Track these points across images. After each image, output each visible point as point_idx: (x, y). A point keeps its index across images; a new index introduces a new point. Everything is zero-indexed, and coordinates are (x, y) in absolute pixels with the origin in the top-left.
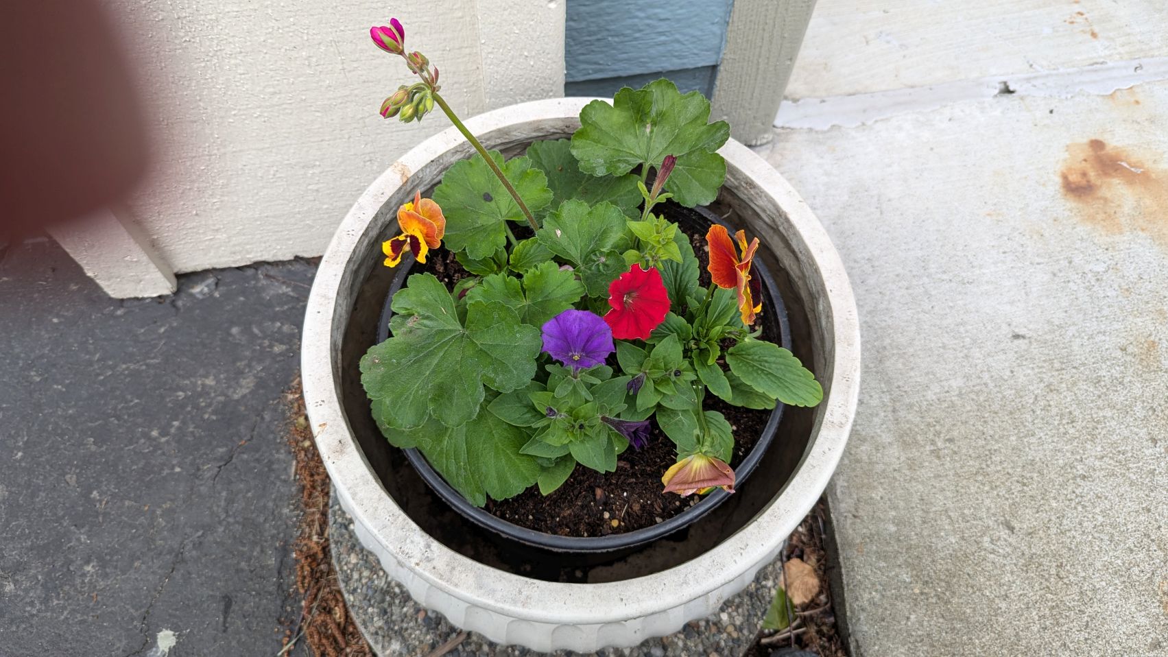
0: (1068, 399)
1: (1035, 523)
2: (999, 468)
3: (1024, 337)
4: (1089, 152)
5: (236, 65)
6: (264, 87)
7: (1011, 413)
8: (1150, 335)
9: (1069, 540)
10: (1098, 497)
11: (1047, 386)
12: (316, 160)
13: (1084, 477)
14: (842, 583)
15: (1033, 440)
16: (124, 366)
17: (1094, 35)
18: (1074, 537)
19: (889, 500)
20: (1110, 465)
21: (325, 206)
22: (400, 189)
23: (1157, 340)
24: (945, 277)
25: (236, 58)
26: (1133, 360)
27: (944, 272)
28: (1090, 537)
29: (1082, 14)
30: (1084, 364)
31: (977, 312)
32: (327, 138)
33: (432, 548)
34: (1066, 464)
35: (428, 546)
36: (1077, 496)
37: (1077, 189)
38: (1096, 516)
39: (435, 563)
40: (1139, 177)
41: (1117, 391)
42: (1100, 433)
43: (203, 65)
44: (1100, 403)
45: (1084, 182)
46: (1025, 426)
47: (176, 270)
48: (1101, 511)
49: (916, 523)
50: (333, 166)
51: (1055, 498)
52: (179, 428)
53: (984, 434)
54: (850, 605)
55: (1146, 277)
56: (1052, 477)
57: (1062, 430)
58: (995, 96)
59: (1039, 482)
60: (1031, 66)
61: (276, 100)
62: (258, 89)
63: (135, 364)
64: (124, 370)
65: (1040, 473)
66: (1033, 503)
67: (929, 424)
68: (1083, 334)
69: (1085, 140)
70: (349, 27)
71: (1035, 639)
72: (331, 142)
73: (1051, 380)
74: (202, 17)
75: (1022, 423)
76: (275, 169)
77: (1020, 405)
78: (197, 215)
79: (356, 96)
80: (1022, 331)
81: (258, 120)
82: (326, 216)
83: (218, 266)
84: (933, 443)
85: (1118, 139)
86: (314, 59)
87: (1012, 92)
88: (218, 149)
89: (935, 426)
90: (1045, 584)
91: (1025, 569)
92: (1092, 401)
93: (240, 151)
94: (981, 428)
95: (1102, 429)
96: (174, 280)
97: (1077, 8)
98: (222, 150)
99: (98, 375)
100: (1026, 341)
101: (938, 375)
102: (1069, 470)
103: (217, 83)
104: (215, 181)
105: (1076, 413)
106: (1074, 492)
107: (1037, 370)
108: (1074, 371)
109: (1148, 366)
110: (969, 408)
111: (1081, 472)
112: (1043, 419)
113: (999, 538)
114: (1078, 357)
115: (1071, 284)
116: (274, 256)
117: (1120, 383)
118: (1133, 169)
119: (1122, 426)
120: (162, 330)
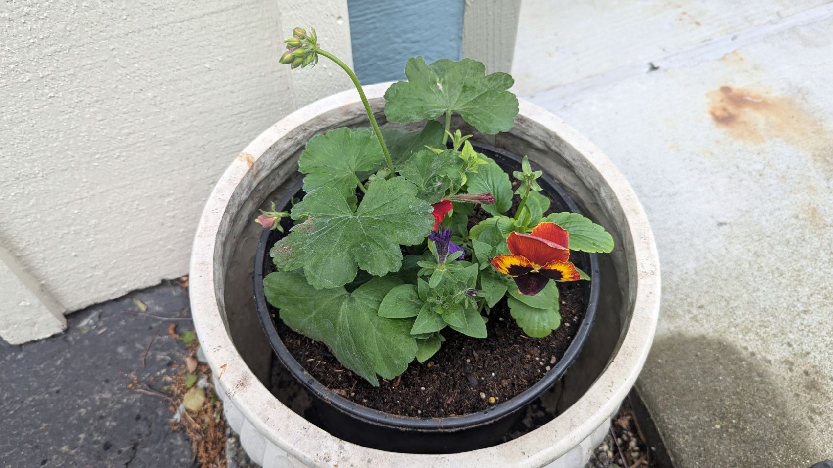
0: (773, 259)
1: (785, 354)
2: (743, 319)
3: (725, 224)
4: (723, 95)
5: (96, 113)
6: (121, 130)
7: (737, 278)
8: (810, 204)
9: (812, 361)
10: (821, 324)
11: (755, 253)
12: (170, 189)
13: (805, 312)
14: (659, 435)
15: (759, 293)
16: (30, 399)
17: (698, 24)
18: (815, 357)
19: (672, 361)
20: (819, 299)
21: (182, 230)
22: (249, 172)
23: (816, 207)
24: (656, 194)
25: (94, 107)
26: (806, 223)
27: (655, 191)
28: (827, 354)
29: (684, 13)
30: (773, 233)
31: (687, 213)
32: (176, 168)
33: (346, 448)
34: (789, 306)
35: (342, 448)
36: (805, 327)
37: (724, 119)
38: (824, 338)
39: (352, 461)
40: (761, 104)
41: (803, 246)
42: (803, 278)
43: (67, 116)
44: (795, 257)
45: (726, 115)
46: (750, 285)
47: (63, 311)
48: (827, 333)
49: (699, 375)
50: (184, 192)
51: (791, 332)
52: (85, 439)
53: (723, 297)
54: (671, 451)
55: (792, 166)
56: (783, 317)
57: (777, 282)
58: (647, 73)
59: (775, 323)
60: (664, 50)
61: (131, 140)
62: (115, 132)
63: (39, 395)
64: (31, 401)
66: (777, 339)
67: (682, 299)
68: (765, 213)
69: (717, 88)
70: (184, 66)
71: (818, 441)
72: (180, 171)
73: (756, 249)
74: (63, 73)
75: (747, 283)
76: (137, 202)
77: (740, 271)
78: (76, 256)
79: (196, 126)
80: (723, 220)
81: (118, 160)
82: (183, 239)
83: (99, 301)
84: (689, 312)
85: (739, 84)
86: (159, 98)
87: (657, 68)
88: (88, 192)
89: (686, 299)
91: (789, 389)
92: (789, 257)
93: (107, 191)
94: (720, 293)
95: (804, 274)
96: (64, 320)
97: (681, 10)
98: (92, 193)
99: (8, 411)
100: (728, 226)
101: (676, 262)
102: (793, 309)
103: (80, 132)
104: (88, 222)
105: (782, 268)
106: (802, 324)
107: (743, 244)
108: (769, 239)
109: (817, 225)
110: (706, 281)
111: (801, 309)
112: (760, 277)
114: (767, 229)
115: (744, 182)
116: (145, 282)
117: (803, 240)
118: (755, 100)
119: (817, 270)
120: (59, 362)
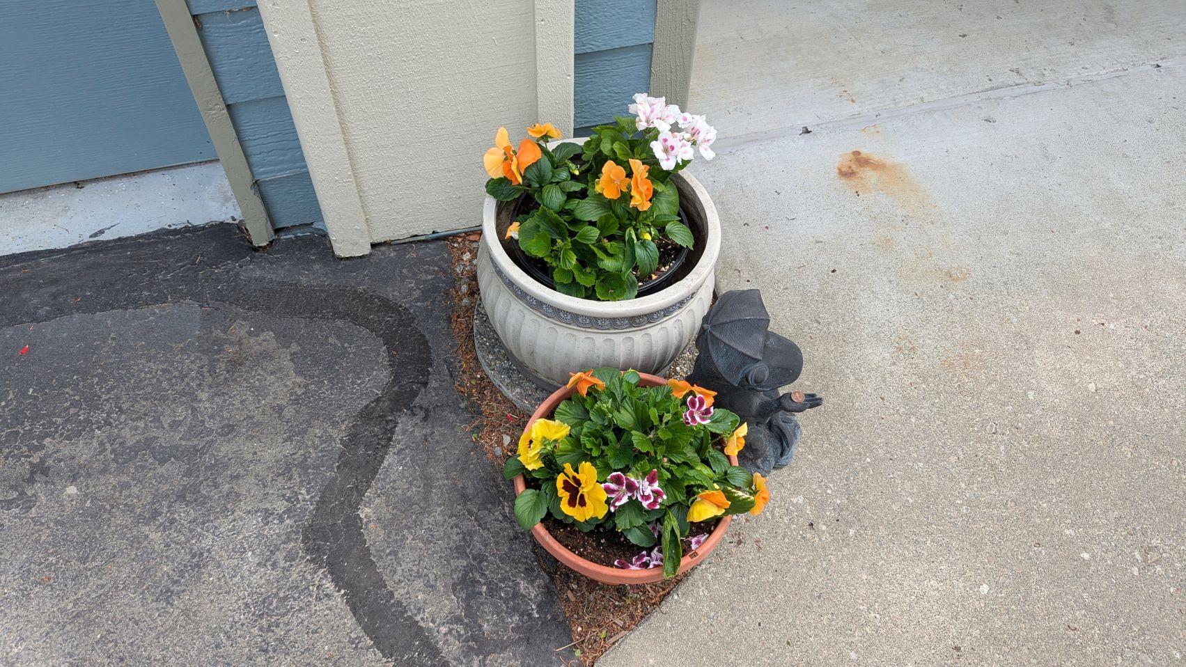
1: (831, 319)
2: (811, 298)
4: (853, 157)
6: (438, 126)
7: (816, 275)
8: (887, 236)
9: (848, 325)
11: (834, 261)
17: (853, 101)
18: (851, 324)
23: (891, 238)
26: (879, 248)
28: (859, 323)
29: (845, 91)
30: (853, 251)
34: (845, 294)
36: (851, 307)
37: (846, 174)
38: (862, 315)
40: (879, 167)
41: (870, 261)
42: (862, 280)
45: (850, 171)
47: (372, 241)
51: (840, 308)
53: (803, 285)
58: (801, 134)
59: (832, 303)
60: (820, 118)
65: (832, 299)
66: (829, 311)
67: (774, 283)
69: (850, 151)
73: (836, 259)
78: (391, 202)
80: (822, 239)
87: (809, 132)
90: (836, 344)
96: (371, 247)
97: (843, 89)
100: (823, 244)
102: (847, 297)
110: (795, 274)
113: (813, 327)
114: (850, 249)
115: (845, 217)
116: (423, 231)
117: (872, 258)
118: (876, 163)
119: (874, 276)
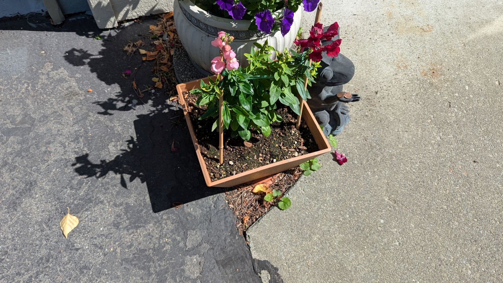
3: (356, 15)
8: (390, 11)
11: (363, 25)
26: (386, 17)
31: (343, 10)
41: (382, 24)
65: (363, 43)
66: (362, 49)
68: (372, 13)
90: (366, 65)
95: (378, 32)
109: (390, 18)
113: (353, 57)
114: (371, 18)
